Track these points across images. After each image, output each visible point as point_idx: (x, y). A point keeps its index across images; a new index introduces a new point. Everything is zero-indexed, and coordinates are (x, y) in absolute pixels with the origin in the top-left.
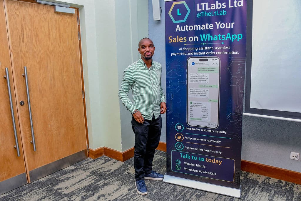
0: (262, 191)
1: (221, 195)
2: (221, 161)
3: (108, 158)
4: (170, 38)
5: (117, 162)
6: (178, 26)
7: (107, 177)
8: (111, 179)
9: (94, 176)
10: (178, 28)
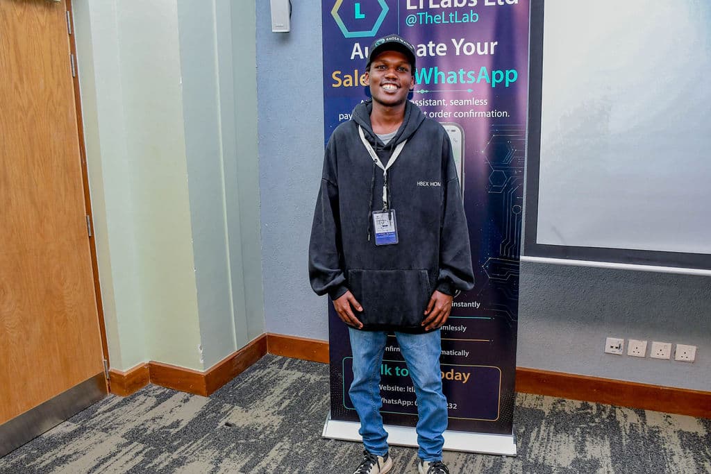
0: (557, 432)
1: (472, 455)
2: (469, 374)
3: (162, 391)
4: (337, 75)
5: (192, 399)
6: (357, 45)
7: (175, 443)
8: (186, 445)
9: (135, 443)
10: (357, 51)
